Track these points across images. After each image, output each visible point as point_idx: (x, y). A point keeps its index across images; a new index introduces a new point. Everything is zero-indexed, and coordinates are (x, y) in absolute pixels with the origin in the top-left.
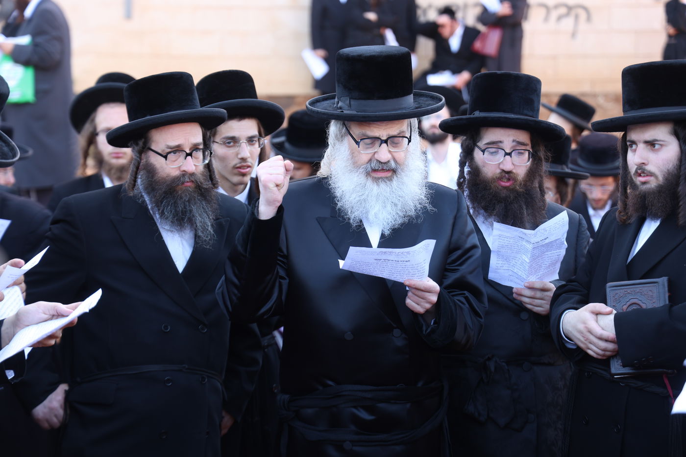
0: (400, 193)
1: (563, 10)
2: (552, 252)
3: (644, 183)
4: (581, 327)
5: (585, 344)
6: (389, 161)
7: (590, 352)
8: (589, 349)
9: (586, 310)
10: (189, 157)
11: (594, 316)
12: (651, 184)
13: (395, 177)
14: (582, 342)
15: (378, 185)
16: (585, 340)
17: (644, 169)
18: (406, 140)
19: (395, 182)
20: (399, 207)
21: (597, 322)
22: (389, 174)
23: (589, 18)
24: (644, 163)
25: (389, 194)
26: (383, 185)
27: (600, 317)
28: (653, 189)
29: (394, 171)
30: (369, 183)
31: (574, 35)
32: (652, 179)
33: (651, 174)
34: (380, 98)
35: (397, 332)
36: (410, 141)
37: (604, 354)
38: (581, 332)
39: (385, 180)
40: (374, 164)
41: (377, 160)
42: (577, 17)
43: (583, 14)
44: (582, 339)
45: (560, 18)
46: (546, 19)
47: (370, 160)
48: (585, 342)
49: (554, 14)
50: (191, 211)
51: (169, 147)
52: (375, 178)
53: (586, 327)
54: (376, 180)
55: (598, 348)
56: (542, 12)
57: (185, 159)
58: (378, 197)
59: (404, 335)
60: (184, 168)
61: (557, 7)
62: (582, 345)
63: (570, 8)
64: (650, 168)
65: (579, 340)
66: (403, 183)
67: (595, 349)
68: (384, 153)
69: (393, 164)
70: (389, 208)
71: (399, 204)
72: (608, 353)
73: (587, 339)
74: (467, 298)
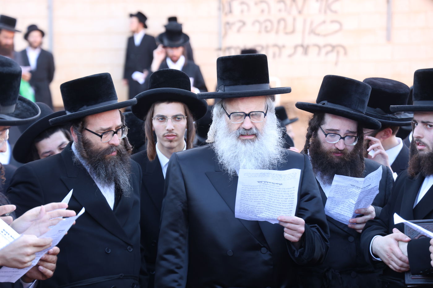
0: (260, 151)
1: (329, 48)
2: (368, 196)
3: (421, 150)
4: (387, 248)
5: (388, 260)
6: (251, 129)
7: (390, 266)
8: (390, 264)
9: (391, 237)
10: (115, 135)
11: (397, 242)
12: (425, 152)
13: (257, 141)
14: (386, 259)
15: (245, 145)
16: (389, 258)
17: (420, 141)
18: (263, 115)
19: (257, 143)
20: (259, 161)
21: (398, 246)
22: (253, 137)
23: (346, 53)
24: (419, 137)
25: (252, 151)
26: (248, 145)
27: (400, 243)
28: (426, 155)
29: (256, 135)
30: (240, 144)
31: (336, 64)
32: (425, 148)
33: (424, 145)
34: (243, 84)
35: (264, 250)
36: (265, 115)
37: (400, 269)
38: (386, 251)
39: (250, 141)
40: (242, 131)
41: (243, 128)
42: (338, 53)
43: (342, 51)
44: (387, 257)
45: (327, 53)
46: (319, 54)
47: (239, 128)
48: (389, 259)
49: (324, 51)
50: (116, 172)
51: (102, 129)
52: (243, 140)
53: (391, 249)
54: (244, 141)
55: (397, 264)
56: (316, 50)
57: (113, 136)
58: (245, 153)
59: (269, 252)
60: (112, 142)
61: (325, 46)
62: (385, 261)
63: (333, 47)
64: (424, 140)
65: (384, 257)
66: (262, 145)
67: (394, 265)
68: (248, 123)
69: (254, 131)
70: (253, 160)
71: (260, 159)
72: (403, 269)
73: (390, 257)
74: (317, 229)
